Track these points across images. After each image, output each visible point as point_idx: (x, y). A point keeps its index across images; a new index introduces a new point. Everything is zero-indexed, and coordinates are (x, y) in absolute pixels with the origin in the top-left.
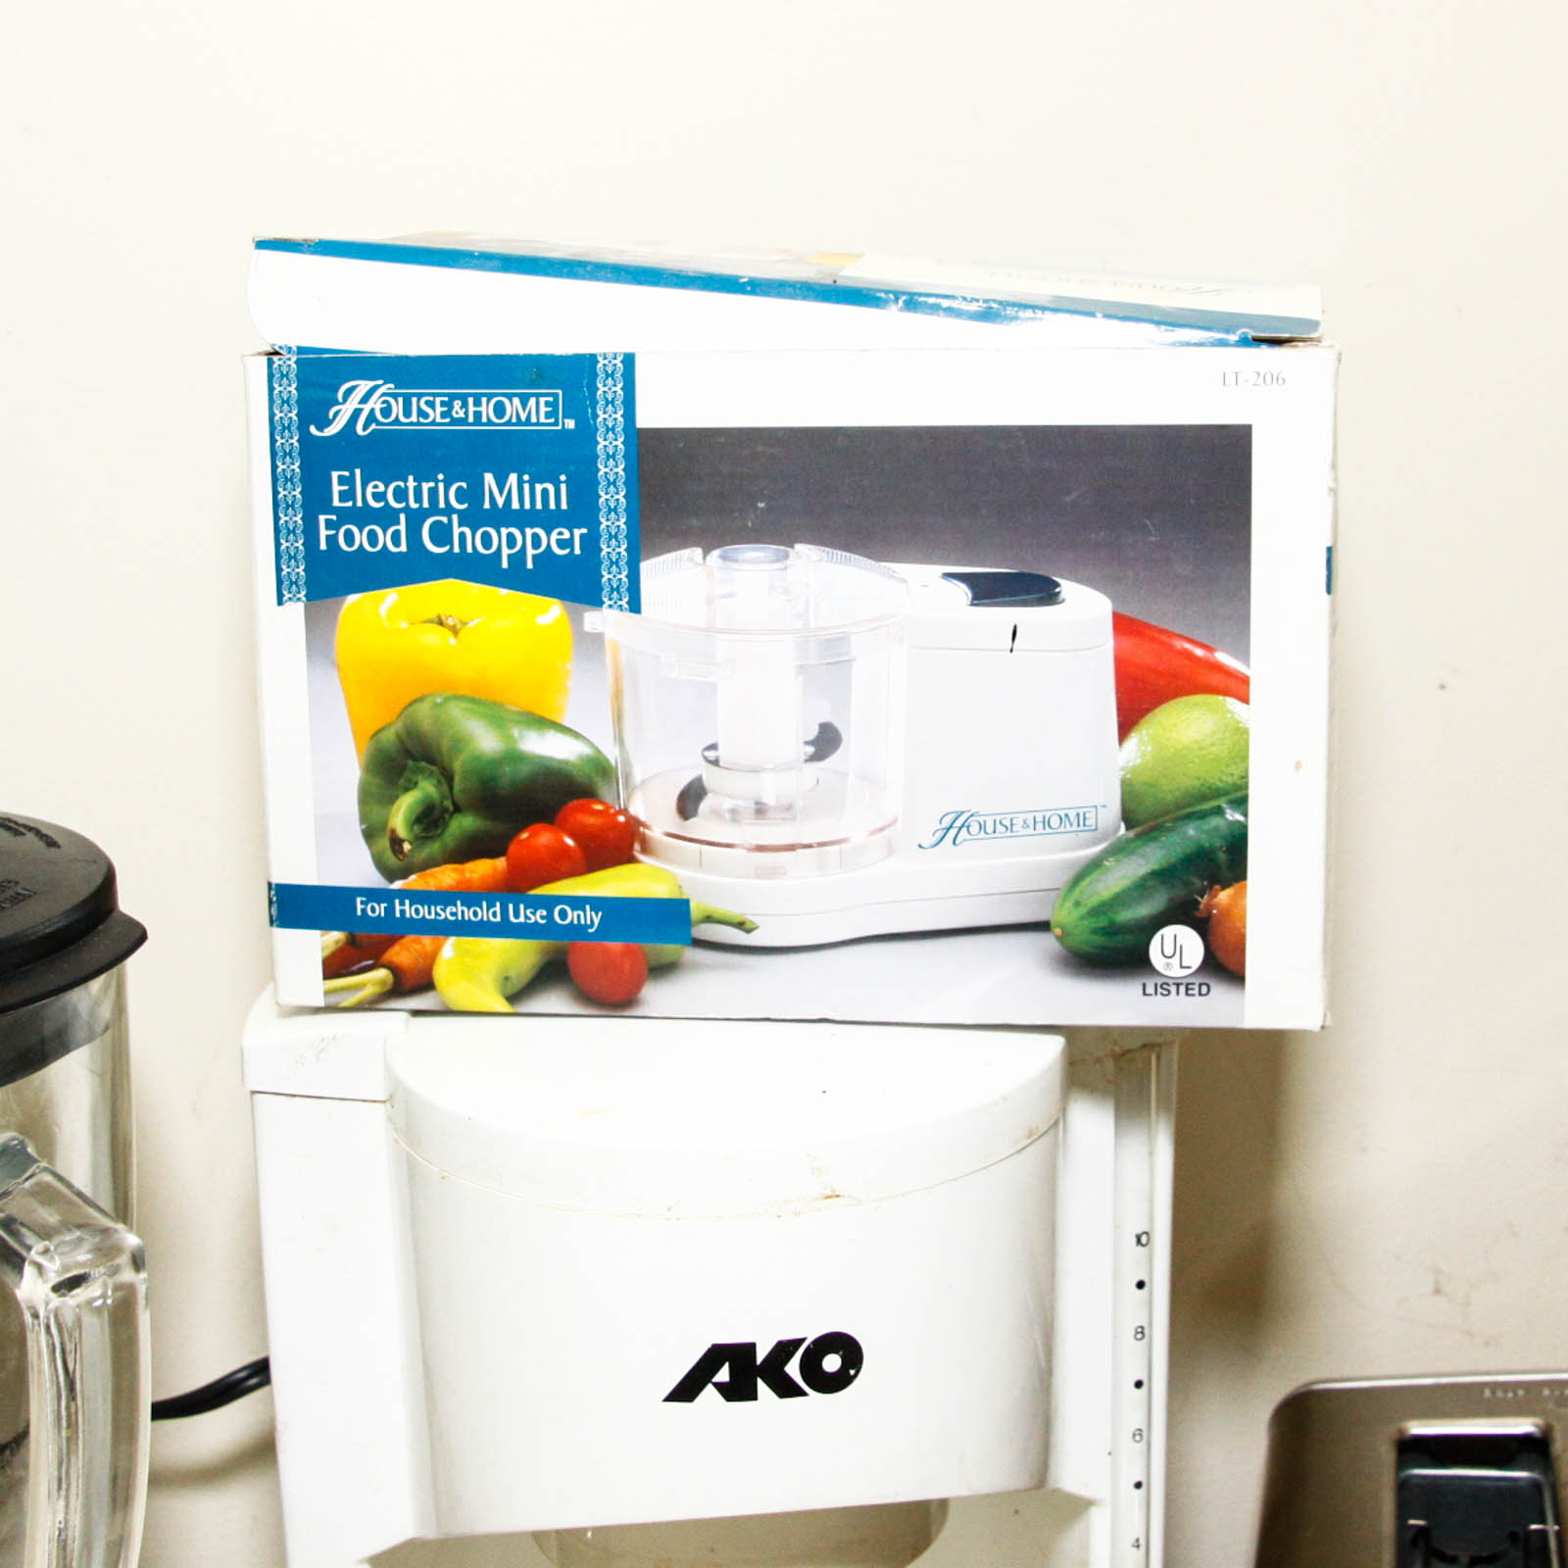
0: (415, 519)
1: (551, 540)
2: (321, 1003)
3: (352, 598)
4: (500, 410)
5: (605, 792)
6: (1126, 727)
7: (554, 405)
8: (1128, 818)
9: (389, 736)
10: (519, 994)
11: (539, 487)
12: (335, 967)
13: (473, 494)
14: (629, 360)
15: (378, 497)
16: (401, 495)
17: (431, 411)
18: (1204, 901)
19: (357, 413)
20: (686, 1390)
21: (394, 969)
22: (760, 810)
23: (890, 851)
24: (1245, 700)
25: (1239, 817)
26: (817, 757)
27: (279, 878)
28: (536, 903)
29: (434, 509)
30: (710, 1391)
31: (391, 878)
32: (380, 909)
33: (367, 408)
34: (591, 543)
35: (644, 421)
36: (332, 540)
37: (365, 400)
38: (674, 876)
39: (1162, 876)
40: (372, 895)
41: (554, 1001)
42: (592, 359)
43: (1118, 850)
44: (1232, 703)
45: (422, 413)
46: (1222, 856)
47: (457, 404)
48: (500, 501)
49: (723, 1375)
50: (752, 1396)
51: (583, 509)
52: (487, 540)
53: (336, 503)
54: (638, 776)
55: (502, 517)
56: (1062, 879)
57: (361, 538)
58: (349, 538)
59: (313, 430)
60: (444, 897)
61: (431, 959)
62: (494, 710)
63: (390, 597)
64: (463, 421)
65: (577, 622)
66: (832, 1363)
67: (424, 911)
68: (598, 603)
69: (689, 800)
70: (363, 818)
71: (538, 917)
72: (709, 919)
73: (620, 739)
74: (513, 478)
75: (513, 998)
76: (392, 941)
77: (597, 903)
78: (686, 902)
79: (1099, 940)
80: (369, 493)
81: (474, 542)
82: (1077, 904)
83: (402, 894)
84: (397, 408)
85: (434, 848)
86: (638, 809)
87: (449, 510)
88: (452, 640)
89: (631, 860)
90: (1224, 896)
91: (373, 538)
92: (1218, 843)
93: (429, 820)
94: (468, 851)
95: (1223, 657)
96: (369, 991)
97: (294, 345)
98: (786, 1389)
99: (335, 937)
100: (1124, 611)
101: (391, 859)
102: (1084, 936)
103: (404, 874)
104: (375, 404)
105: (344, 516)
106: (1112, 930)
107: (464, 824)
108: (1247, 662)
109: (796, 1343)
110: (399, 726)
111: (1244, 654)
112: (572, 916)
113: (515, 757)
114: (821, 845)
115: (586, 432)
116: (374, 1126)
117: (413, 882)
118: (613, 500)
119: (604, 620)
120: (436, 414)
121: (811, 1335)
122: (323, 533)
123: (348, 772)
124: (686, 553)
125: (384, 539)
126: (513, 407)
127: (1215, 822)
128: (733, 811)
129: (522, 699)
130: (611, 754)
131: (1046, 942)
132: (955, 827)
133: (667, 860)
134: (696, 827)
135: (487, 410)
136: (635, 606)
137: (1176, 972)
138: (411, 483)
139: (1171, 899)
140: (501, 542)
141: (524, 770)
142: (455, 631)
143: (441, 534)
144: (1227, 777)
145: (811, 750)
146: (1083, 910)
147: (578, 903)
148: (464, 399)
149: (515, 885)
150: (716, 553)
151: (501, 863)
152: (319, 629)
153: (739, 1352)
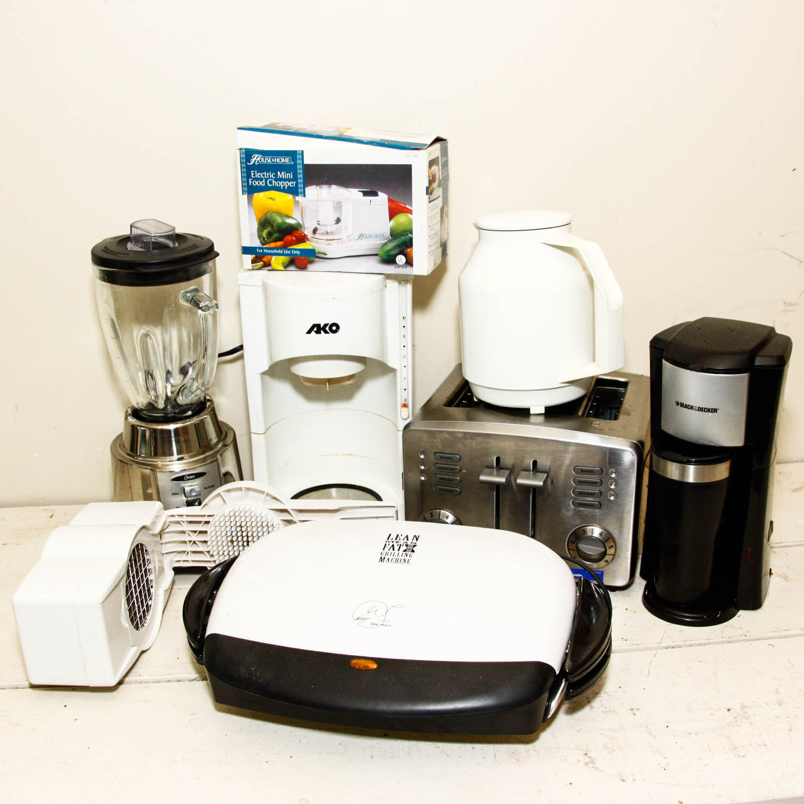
0: (266, 180)
1: (290, 184)
2: (251, 268)
3: (256, 194)
4: (280, 160)
5: (300, 229)
6: (391, 219)
7: (290, 160)
8: (391, 235)
9: (262, 220)
10: (286, 266)
11: (287, 174)
12: (253, 262)
13: (276, 175)
14: (303, 152)
15: (260, 176)
16: (264, 175)
17: (268, 160)
18: (405, 251)
19: (255, 161)
20: (309, 332)
21: (264, 262)
22: (327, 233)
23: (350, 240)
24: (411, 214)
25: (411, 236)
26: (336, 224)
27: (243, 245)
28: (288, 250)
29: (269, 178)
30: (313, 332)
31: (263, 245)
32: (261, 251)
33: (257, 160)
34: (297, 184)
35: (305, 162)
36: (252, 183)
37: (257, 158)
38: (312, 245)
39: (398, 246)
40: (260, 248)
41: (292, 268)
42: (296, 151)
43: (390, 241)
44: (409, 215)
45: (267, 161)
46: (408, 243)
47: (273, 159)
48: (281, 177)
49: (315, 329)
50: (320, 333)
51: (295, 178)
52: (279, 184)
53: (252, 177)
54: (306, 227)
55: (281, 180)
56: (380, 246)
57: (257, 183)
58: (255, 183)
59: (248, 163)
60: (272, 249)
61: (271, 259)
62: (280, 214)
63: (262, 194)
64: (274, 162)
65: (295, 198)
66: (334, 328)
67: (269, 251)
68: (298, 195)
69: (315, 231)
70: (258, 234)
71: (289, 252)
72: (319, 253)
73: (302, 220)
74: (283, 172)
75: (285, 267)
76: (263, 257)
77: (299, 250)
78: (315, 250)
79: (387, 258)
80: (258, 175)
81: (276, 184)
82: (383, 251)
83: (265, 248)
84: (263, 159)
85: (271, 239)
86: (306, 233)
87: (272, 178)
88: (273, 202)
89: (305, 242)
90: (409, 250)
91: (259, 183)
92: (408, 240)
93: (270, 234)
94: (276, 240)
95: (408, 207)
96: (259, 266)
97: (244, 147)
98: (326, 332)
99: (254, 256)
100: (391, 198)
101: (263, 241)
102: (385, 257)
103: (265, 244)
104: (259, 159)
105: (254, 179)
106: (389, 256)
107: (276, 235)
108: (412, 207)
109: (328, 324)
110: (264, 218)
111: (411, 206)
112: (295, 252)
113: (284, 223)
114: (338, 239)
115: (295, 164)
116: (260, 291)
117: (267, 246)
118: (300, 176)
119: (299, 198)
120: (269, 161)
121: (330, 323)
122: (250, 182)
123: (255, 226)
124: (313, 186)
125: (261, 183)
126: (283, 160)
127: (407, 236)
128: (323, 233)
129: (285, 212)
130: (301, 223)
131: (378, 258)
132: (361, 236)
133: (311, 242)
134: (317, 236)
135: (278, 160)
136: (304, 196)
137: (401, 264)
138: (265, 173)
139: (400, 250)
140: (281, 184)
141: (286, 225)
142: (273, 200)
143: (271, 182)
144: (407, 228)
145: (335, 222)
146: (384, 252)
147: (296, 250)
148: (274, 158)
149: (284, 247)
150: (318, 187)
151: (282, 242)
152: (250, 199)
153: (318, 326)
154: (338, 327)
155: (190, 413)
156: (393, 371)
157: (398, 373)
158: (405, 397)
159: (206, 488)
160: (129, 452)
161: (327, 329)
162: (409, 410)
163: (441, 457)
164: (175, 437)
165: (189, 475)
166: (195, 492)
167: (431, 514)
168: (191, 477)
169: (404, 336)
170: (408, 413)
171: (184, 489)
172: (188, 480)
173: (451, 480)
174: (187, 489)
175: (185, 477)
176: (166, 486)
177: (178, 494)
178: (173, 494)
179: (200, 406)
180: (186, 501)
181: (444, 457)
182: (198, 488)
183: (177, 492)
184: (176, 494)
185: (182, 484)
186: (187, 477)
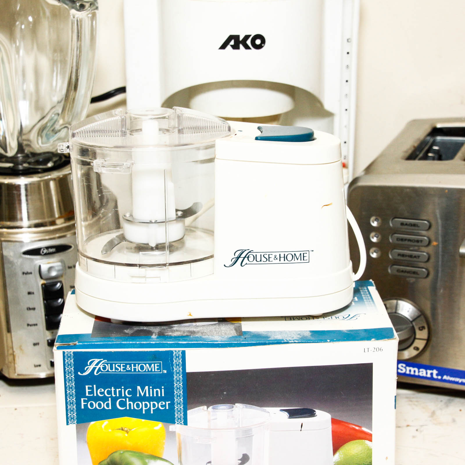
20: (223, 47)
30: (229, 47)
49: (232, 43)
50: (238, 49)
66: (258, 42)
98: (247, 47)
109: (250, 36)
121: (253, 34)
153: (236, 38)
154: (263, 41)
155: (50, 165)
156: (329, 115)
157: (336, 119)
158: (344, 153)
159: (70, 267)
161: (249, 42)
162: (348, 173)
163: (402, 224)
165: (47, 248)
166: (55, 270)
168: (51, 250)
169: (348, 66)
170: (347, 176)
171: (40, 266)
172: (46, 254)
173: (415, 257)
174: (44, 267)
175: (42, 250)
176: (15, 261)
177: (31, 273)
178: (23, 273)
179: (64, 159)
180: (42, 285)
181: (406, 224)
182: (58, 266)
183: (29, 271)
184: (27, 273)
185: (37, 259)
186: (44, 250)
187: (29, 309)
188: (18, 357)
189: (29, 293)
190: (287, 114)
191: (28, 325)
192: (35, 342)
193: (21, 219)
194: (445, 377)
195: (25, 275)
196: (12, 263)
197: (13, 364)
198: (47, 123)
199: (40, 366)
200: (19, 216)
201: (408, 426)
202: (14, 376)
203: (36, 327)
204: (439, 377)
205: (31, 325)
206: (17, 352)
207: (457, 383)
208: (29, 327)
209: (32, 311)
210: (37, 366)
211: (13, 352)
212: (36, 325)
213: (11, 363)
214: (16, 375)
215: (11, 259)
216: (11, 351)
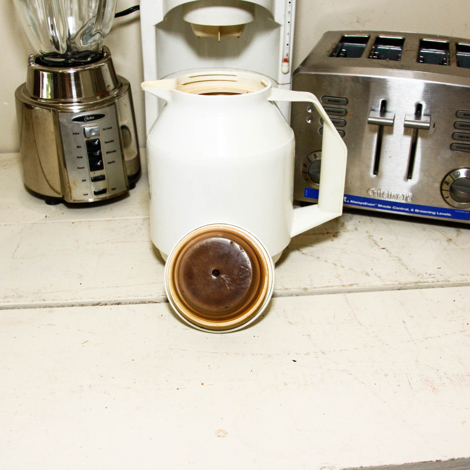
155: (89, 59)
156: (278, 26)
157: (282, 29)
158: (286, 52)
159: (104, 129)
160: (33, 96)
162: (289, 66)
163: (329, 100)
164: (75, 81)
165: (89, 116)
166: (95, 132)
167: (315, 155)
168: (91, 118)
170: (288, 67)
171: (84, 129)
172: (88, 120)
173: (337, 123)
174: (87, 129)
175: (85, 118)
176: (68, 125)
177: (79, 134)
178: (74, 134)
179: (98, 55)
180: (86, 141)
181: (332, 101)
182: (97, 128)
183: (77, 132)
184: (76, 134)
185: (82, 124)
186: (86, 117)
187: (78, 157)
188: (73, 189)
189: (78, 147)
190: (249, 24)
191: (78, 168)
192: (84, 179)
193: (72, 97)
194: (351, 201)
195: (74, 135)
196: (65, 127)
197: (70, 193)
198: (86, 30)
199: (87, 194)
200: (70, 95)
201: (328, 233)
202: (71, 201)
203: (83, 169)
204: (348, 201)
205: (80, 168)
206: (72, 185)
207: (359, 205)
208: (79, 170)
209: (80, 159)
210: (85, 195)
211: (70, 186)
212: (84, 168)
213: (69, 193)
214: (72, 200)
215: (66, 124)
216: (68, 185)
